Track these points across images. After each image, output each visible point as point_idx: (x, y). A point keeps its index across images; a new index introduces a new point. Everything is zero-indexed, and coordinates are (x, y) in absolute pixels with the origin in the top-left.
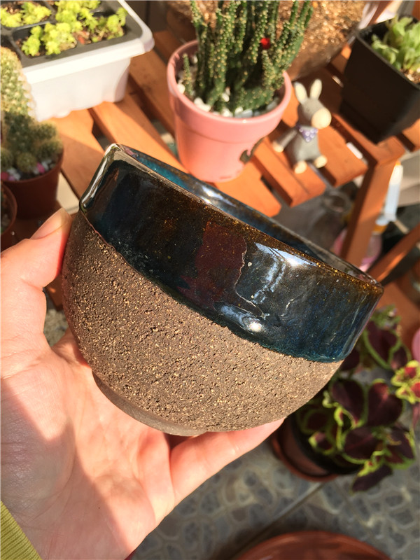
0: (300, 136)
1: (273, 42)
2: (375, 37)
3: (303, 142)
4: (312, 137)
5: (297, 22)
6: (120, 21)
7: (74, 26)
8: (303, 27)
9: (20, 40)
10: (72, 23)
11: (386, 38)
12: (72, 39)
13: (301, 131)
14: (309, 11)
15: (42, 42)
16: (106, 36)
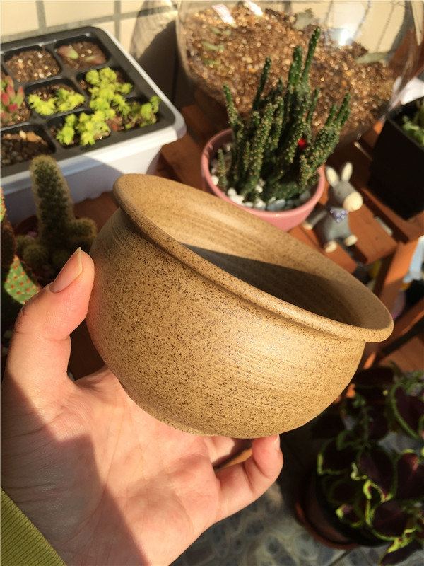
0: (330, 217)
1: (309, 142)
2: (405, 118)
3: (334, 222)
4: (343, 217)
5: (334, 122)
6: (153, 109)
7: (108, 114)
8: (339, 127)
9: (54, 127)
10: (107, 111)
11: (416, 119)
12: (106, 128)
13: (332, 212)
14: (347, 112)
15: (76, 131)
16: (139, 122)
